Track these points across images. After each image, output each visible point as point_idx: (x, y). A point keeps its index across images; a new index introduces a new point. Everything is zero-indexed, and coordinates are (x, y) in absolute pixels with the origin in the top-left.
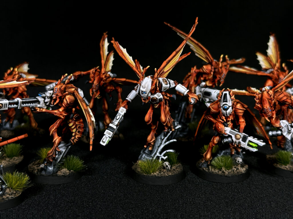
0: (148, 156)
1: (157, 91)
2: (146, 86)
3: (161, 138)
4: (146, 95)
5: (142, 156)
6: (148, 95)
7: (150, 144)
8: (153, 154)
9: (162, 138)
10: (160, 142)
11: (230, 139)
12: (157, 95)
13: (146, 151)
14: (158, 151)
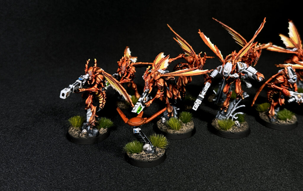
0: (223, 116)
1: (235, 72)
2: (228, 70)
3: (233, 104)
4: (228, 75)
5: (218, 116)
6: (229, 75)
7: (226, 107)
8: (227, 115)
9: (235, 104)
10: (233, 106)
11: (294, 99)
12: (235, 75)
13: (222, 113)
14: (231, 113)
